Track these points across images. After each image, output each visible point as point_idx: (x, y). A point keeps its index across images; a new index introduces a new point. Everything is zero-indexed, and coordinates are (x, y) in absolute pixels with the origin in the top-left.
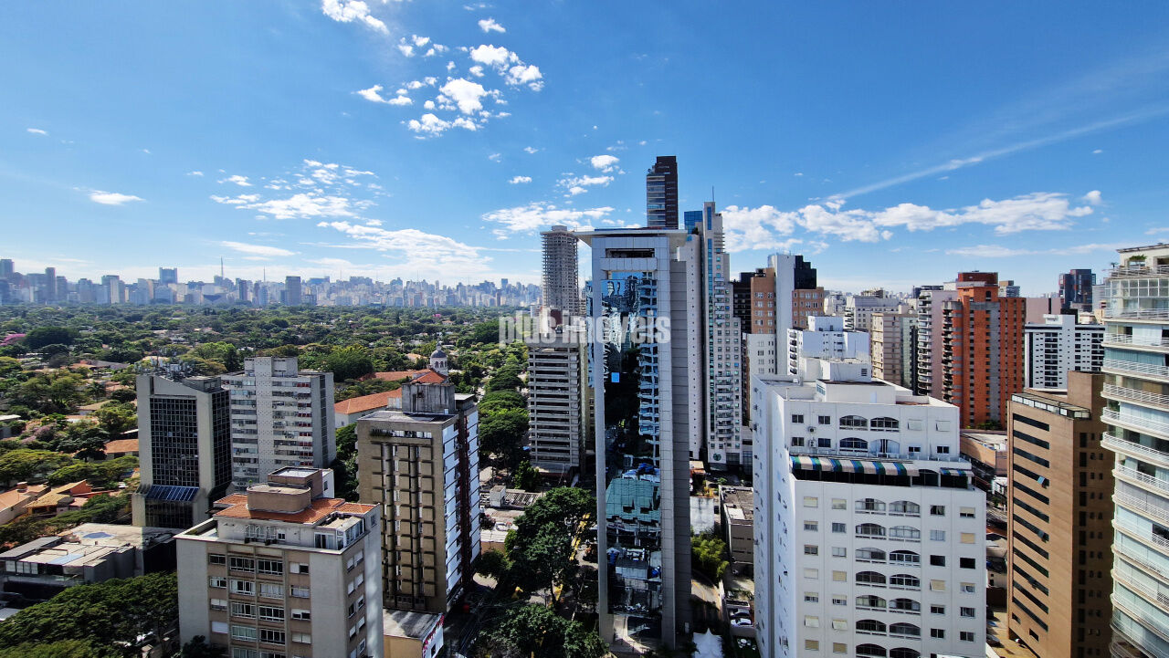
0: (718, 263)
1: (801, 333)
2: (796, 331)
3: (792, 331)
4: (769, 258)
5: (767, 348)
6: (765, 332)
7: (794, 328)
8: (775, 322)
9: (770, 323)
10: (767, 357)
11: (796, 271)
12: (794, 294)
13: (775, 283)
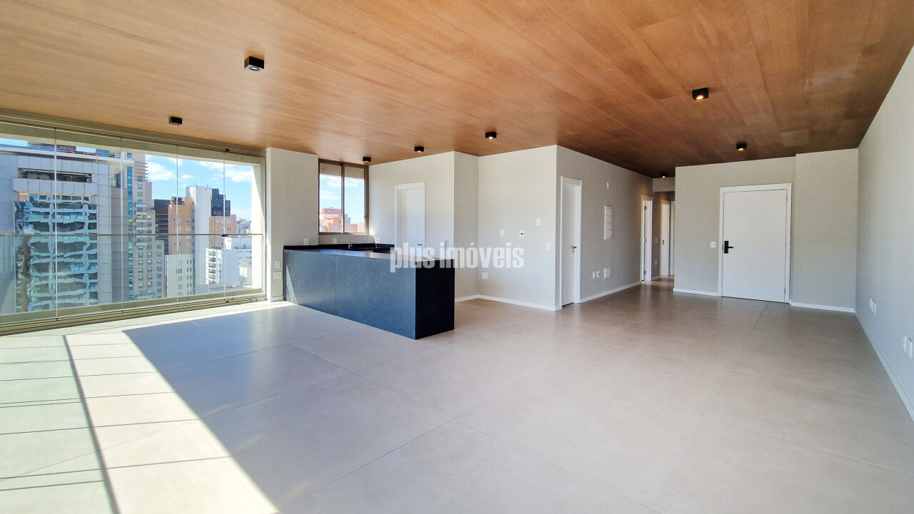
0: (140, 190)
1: (219, 251)
2: (215, 250)
3: (212, 250)
4: (188, 188)
5: (185, 266)
6: (184, 253)
7: (213, 248)
8: (194, 244)
9: (188, 245)
10: (185, 274)
11: (213, 201)
12: (211, 221)
13: (193, 210)
